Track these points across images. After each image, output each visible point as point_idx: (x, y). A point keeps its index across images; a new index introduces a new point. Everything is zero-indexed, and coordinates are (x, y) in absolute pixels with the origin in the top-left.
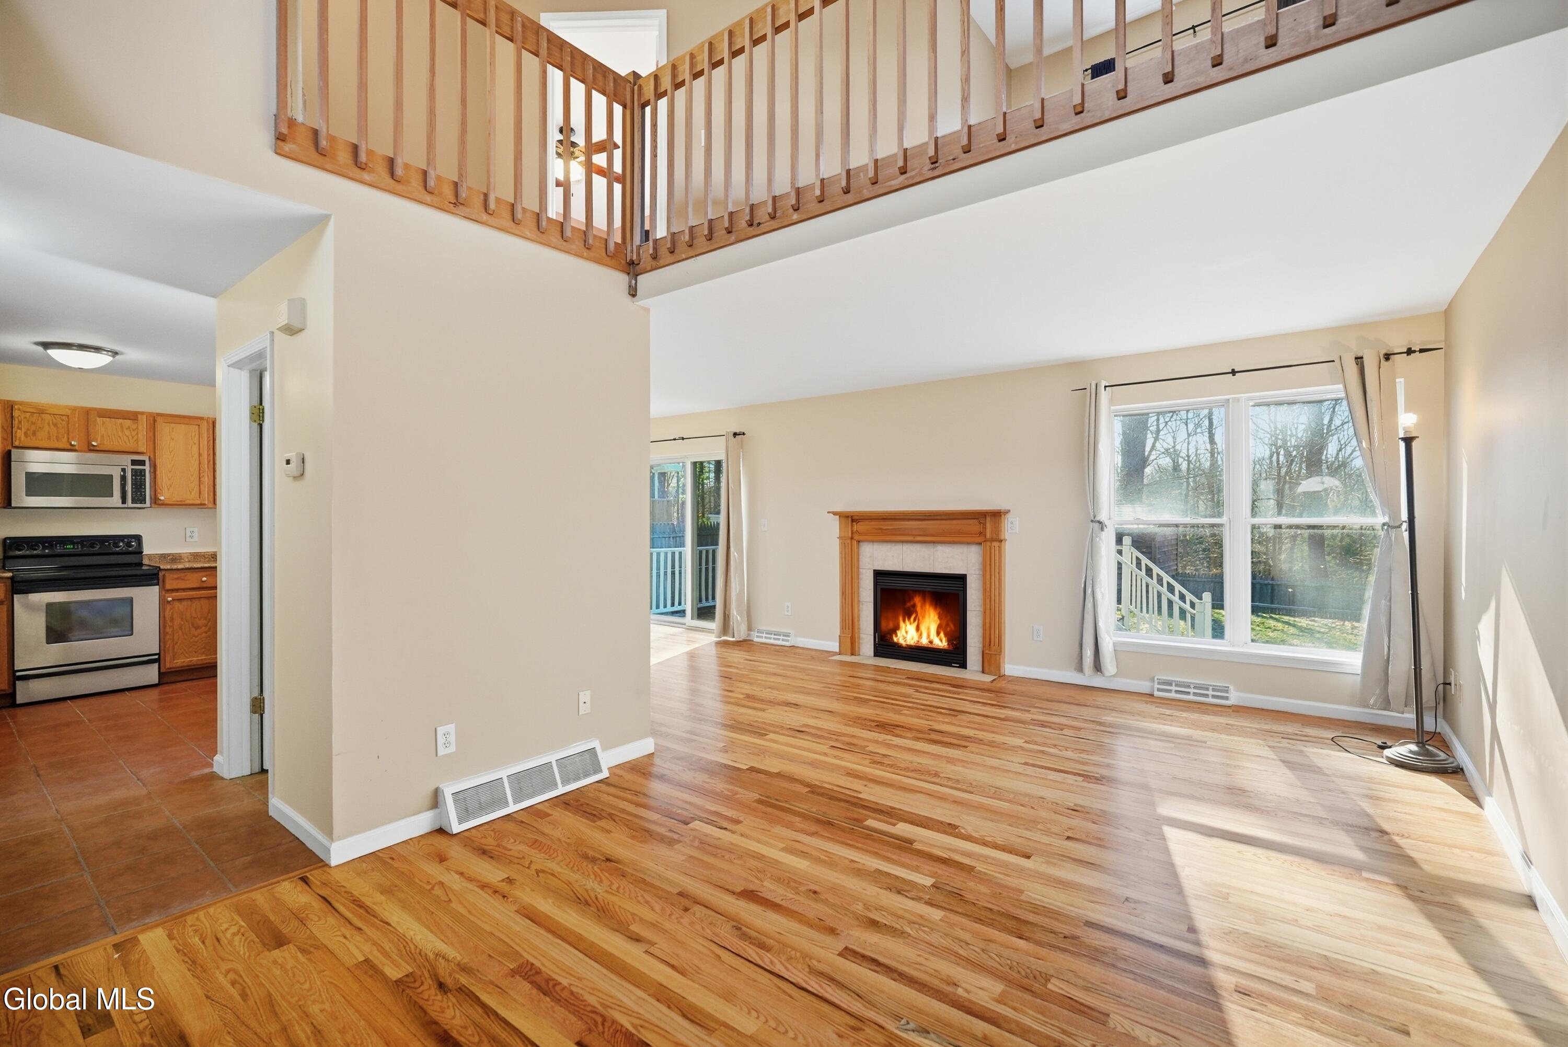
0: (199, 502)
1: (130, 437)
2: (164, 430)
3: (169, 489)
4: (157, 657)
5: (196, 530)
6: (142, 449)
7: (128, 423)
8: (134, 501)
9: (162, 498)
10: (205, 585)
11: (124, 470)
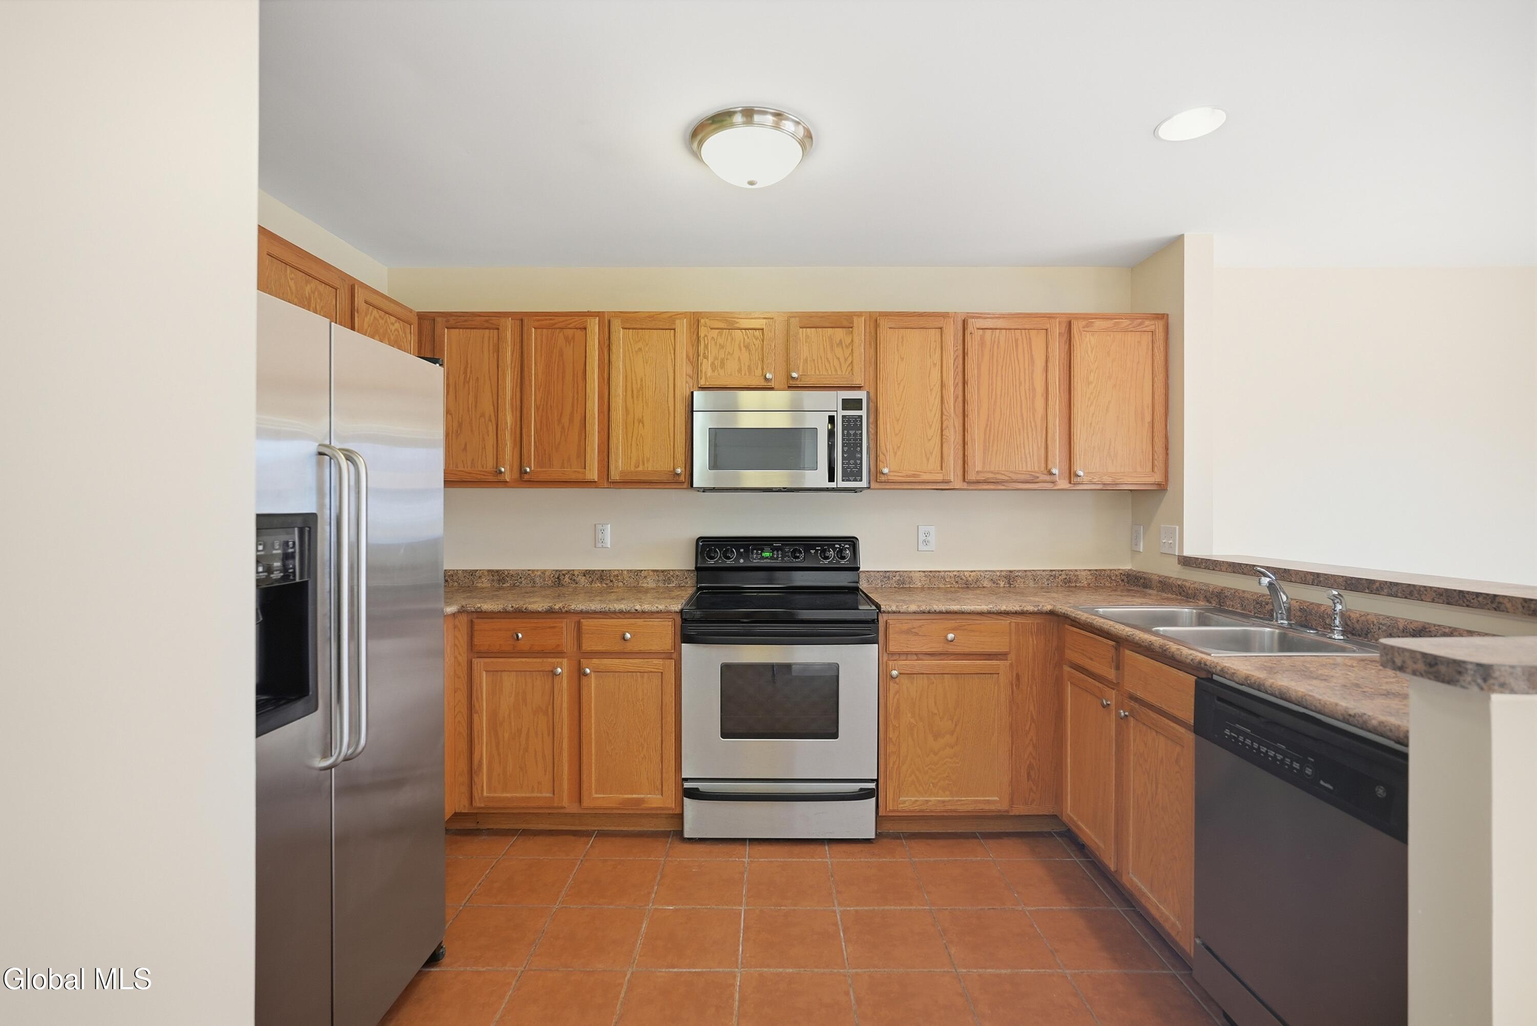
0: (939, 477)
1: (842, 360)
2: (889, 337)
3: (895, 454)
4: (872, 785)
5: (932, 529)
6: (858, 381)
7: (839, 333)
8: (846, 478)
9: (886, 470)
10: (951, 648)
11: (831, 419)
